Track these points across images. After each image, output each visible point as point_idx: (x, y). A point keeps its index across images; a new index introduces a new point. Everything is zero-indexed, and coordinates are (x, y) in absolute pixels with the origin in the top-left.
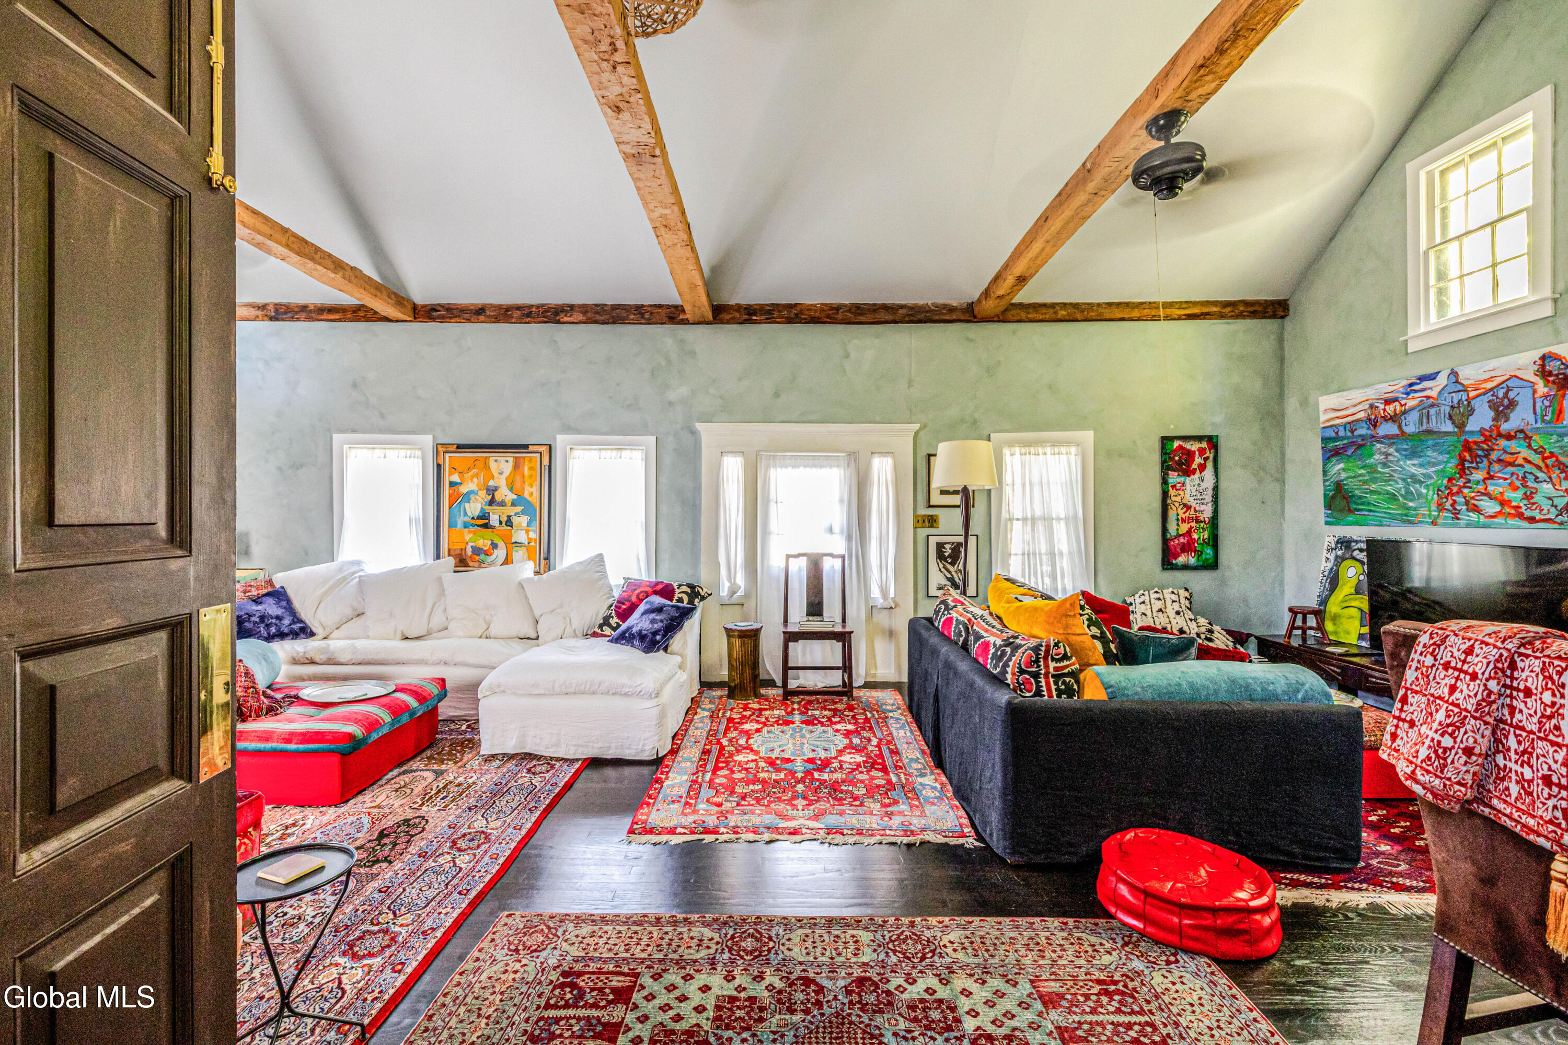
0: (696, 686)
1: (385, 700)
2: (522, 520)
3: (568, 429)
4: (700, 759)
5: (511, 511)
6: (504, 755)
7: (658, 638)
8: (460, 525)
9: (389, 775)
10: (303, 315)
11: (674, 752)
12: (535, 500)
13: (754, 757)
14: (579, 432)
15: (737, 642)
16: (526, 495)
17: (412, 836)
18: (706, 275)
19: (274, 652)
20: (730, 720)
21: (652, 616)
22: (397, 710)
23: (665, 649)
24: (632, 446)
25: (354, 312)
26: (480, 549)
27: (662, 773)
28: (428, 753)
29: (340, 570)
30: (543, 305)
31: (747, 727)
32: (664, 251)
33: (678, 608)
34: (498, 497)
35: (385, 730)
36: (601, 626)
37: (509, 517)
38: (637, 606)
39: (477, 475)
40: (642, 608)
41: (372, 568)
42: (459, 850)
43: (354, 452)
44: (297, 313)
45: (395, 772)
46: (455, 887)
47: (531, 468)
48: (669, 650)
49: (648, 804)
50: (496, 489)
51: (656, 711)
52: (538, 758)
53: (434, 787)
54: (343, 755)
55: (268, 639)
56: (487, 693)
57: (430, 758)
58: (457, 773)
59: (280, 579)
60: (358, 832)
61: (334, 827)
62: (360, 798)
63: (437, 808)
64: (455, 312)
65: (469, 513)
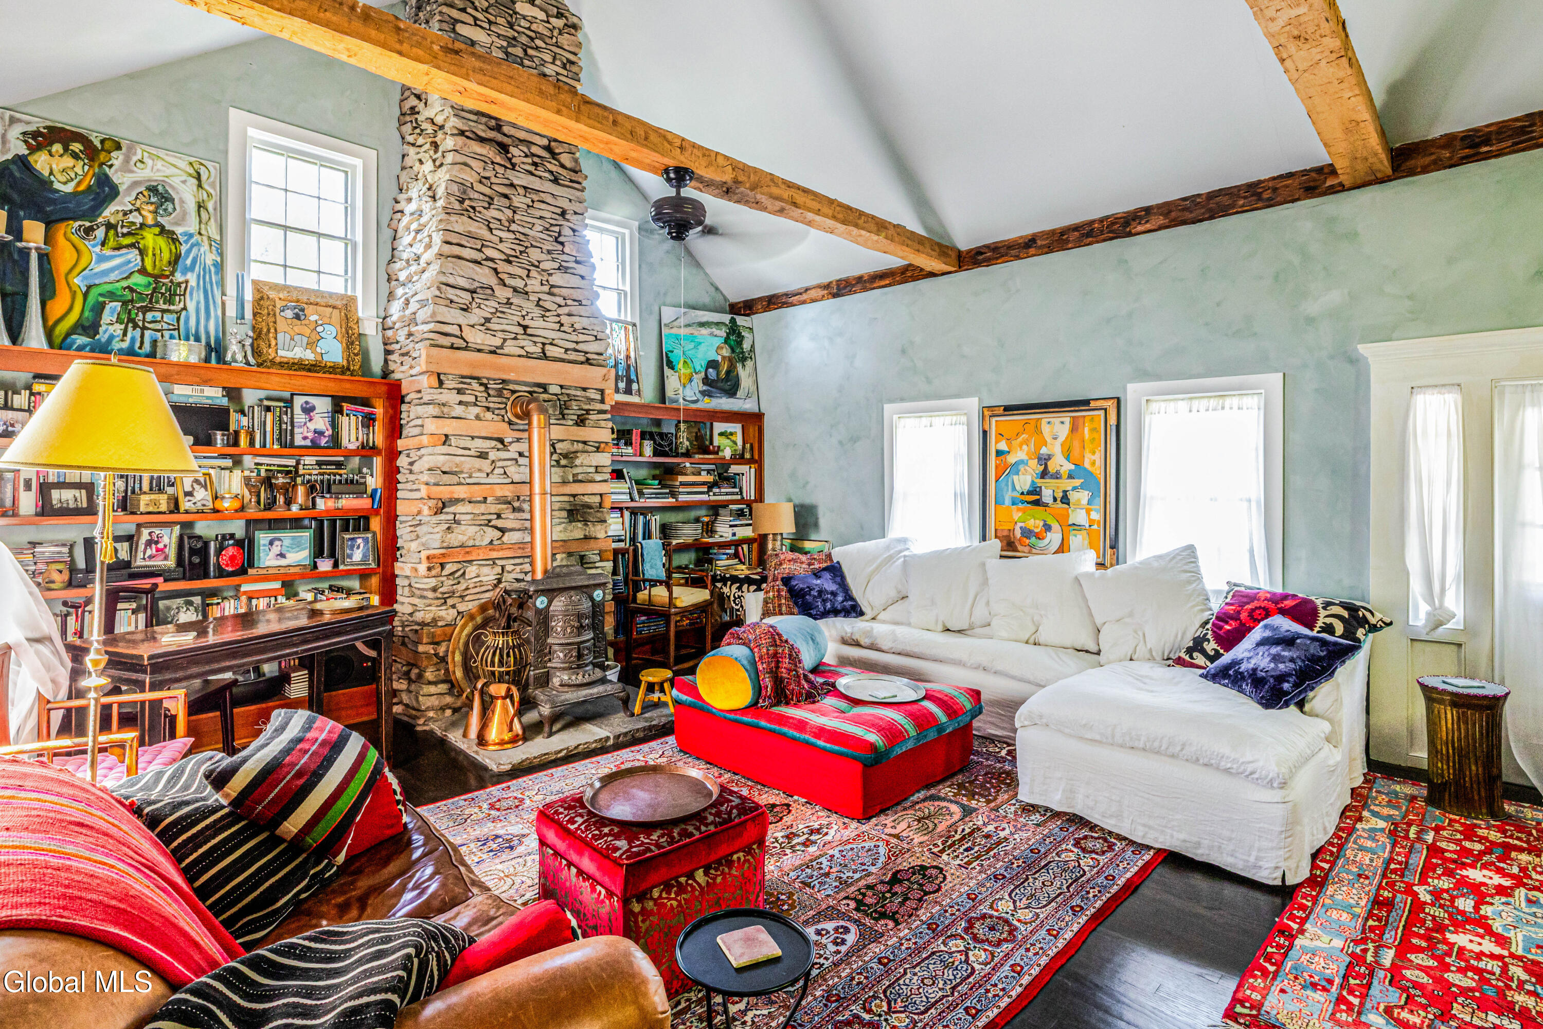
0: (1360, 768)
1: (909, 707)
2: (1081, 497)
3: (1143, 375)
4: (1370, 915)
5: (1068, 484)
6: (1047, 809)
7: (1286, 686)
8: (1008, 501)
9: (915, 798)
10: (859, 286)
11: (1317, 882)
12: (1098, 471)
13: (1497, 951)
14: (1159, 378)
15: (1449, 715)
16: (1087, 465)
17: (926, 893)
18: (1378, 103)
19: (820, 632)
20: (1434, 850)
21: (1275, 650)
22: (923, 720)
23: (1301, 705)
24: (1242, 391)
25: (903, 273)
26: (1031, 531)
27: (1292, 918)
28: (960, 778)
29: (888, 548)
30: (1107, 217)
31: (1476, 875)
32: (1294, 82)
33: (1323, 643)
34: (1052, 468)
35: (910, 745)
36: (1190, 651)
37: (1065, 492)
38: (1250, 629)
39: (1026, 442)
40: (1257, 633)
41: (919, 548)
42: (975, 938)
43: (902, 420)
44: (853, 286)
45: (921, 795)
46: (964, 996)
47: (1094, 430)
48: (1307, 707)
49: (1265, 973)
50: (1049, 457)
51: (1279, 811)
52: (1093, 827)
53: (960, 830)
54: (865, 765)
55: (825, 614)
56: (1026, 723)
57: (961, 786)
58: (988, 817)
59: (838, 554)
60: (873, 865)
61: (852, 849)
62: (882, 817)
63: (958, 862)
64: (1002, 250)
65: (1018, 488)
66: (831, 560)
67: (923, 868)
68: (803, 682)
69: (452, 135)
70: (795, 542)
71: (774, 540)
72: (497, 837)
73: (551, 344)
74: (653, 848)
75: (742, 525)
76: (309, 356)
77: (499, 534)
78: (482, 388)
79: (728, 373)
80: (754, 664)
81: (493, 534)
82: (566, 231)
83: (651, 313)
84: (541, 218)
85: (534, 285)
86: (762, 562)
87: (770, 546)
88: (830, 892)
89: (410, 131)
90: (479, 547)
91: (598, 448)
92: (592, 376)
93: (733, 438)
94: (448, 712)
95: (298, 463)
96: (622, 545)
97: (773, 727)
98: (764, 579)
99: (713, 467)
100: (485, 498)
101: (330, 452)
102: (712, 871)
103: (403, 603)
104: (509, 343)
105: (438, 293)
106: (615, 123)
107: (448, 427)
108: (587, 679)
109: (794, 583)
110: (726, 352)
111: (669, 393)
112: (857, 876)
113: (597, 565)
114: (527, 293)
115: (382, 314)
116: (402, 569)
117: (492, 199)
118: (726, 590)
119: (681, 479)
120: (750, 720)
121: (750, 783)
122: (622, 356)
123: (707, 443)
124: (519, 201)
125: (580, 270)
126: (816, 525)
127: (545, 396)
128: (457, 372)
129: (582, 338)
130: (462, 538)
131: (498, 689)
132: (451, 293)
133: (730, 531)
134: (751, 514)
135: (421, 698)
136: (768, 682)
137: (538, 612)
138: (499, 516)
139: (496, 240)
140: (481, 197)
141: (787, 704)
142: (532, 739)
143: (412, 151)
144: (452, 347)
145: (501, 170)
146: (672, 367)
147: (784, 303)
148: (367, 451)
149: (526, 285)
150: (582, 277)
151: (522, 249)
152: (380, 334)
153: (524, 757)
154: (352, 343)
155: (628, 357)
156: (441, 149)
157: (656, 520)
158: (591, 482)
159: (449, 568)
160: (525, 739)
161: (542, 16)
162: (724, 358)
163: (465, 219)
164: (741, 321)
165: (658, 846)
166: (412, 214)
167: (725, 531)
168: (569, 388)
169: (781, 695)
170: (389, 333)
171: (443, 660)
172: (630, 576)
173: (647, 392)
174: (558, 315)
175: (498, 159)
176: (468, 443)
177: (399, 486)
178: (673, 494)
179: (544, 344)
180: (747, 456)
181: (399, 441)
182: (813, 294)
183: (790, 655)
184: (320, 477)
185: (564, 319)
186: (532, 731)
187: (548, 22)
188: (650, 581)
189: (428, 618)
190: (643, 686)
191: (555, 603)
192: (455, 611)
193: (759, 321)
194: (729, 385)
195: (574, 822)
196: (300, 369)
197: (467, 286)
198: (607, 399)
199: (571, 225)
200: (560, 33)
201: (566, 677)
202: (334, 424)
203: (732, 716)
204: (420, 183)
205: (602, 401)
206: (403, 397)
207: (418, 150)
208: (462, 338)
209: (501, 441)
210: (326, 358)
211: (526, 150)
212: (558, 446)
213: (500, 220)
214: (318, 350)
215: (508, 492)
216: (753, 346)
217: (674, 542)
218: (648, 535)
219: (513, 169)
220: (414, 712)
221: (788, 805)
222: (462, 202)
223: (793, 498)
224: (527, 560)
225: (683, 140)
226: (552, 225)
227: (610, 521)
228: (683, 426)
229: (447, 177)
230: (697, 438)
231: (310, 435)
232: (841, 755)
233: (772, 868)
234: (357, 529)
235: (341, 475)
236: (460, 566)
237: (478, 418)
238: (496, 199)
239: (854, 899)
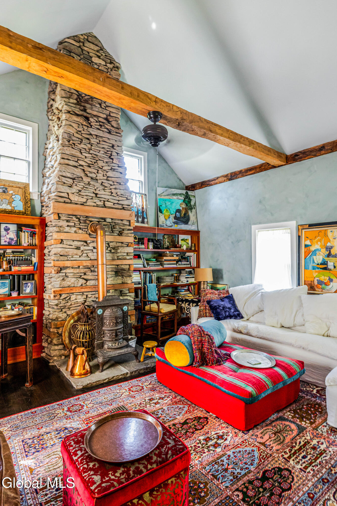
1: (268, 371)
8: (310, 268)
9: (271, 418)
10: (241, 175)
17: (283, 490)
19: (223, 328)
22: (275, 378)
25: (260, 167)
26: (322, 282)
28: (294, 407)
29: (254, 288)
34: (333, 252)
35: (269, 392)
39: (320, 241)
43: (260, 232)
44: (238, 175)
50: (332, 247)
53: (298, 442)
54: (246, 404)
55: (225, 318)
56: (332, 384)
57: (295, 412)
58: (313, 434)
59: (232, 291)
60: (252, 464)
61: (240, 452)
62: (255, 430)
63: (299, 466)
64: (307, 153)
65: (316, 262)
66: (228, 293)
67: (280, 470)
68: (215, 355)
69: (65, 113)
70: (213, 285)
71: (204, 284)
72: (66, 429)
73: (108, 201)
74: (115, 483)
75: (191, 277)
76: (9, 208)
77: (85, 281)
78: (77, 220)
79: (185, 214)
80: (191, 345)
81: (82, 281)
82: (114, 154)
83: (153, 190)
84: (103, 148)
85: (100, 176)
86: (199, 294)
87: (202, 287)
88: (228, 485)
89: (50, 115)
90: (76, 287)
91: (128, 245)
92: (125, 214)
93: (187, 241)
94: (63, 357)
95: (5, 252)
96: (140, 286)
97: (200, 377)
98: (199, 301)
99: (179, 253)
100: (79, 266)
101: (16, 247)
102: (155, 493)
103: (46, 310)
104: (89, 200)
105: (58, 180)
106: (123, 88)
107: (62, 236)
108: (120, 346)
109: (212, 303)
110: (184, 206)
111: (160, 223)
112: (243, 472)
113: (128, 294)
114: (97, 180)
115: (40, 191)
116: (46, 296)
117: (82, 140)
118: (183, 305)
119: (165, 258)
120: (189, 372)
121: (189, 403)
122: (140, 208)
123: (176, 243)
124: (93, 141)
125: (120, 170)
126: (222, 278)
127: (105, 223)
128: (66, 213)
129: (121, 198)
130: (69, 283)
131: (79, 350)
132: (64, 180)
133: (186, 280)
134: (194, 273)
135: (51, 351)
136: (197, 354)
137: (99, 316)
138: (85, 274)
139: (84, 157)
140: (77, 139)
141: (207, 365)
142: (94, 373)
143: (51, 122)
144: (65, 202)
145: (86, 128)
146: (161, 212)
147: (208, 184)
148: (32, 246)
149: (97, 176)
150: (121, 173)
151: (95, 161)
152: (39, 199)
153: (89, 382)
154: (27, 203)
155: (143, 208)
156: (61, 120)
157: (154, 276)
158: (125, 259)
159: (64, 296)
160: (91, 372)
161: (103, 63)
162: (183, 208)
163: (70, 148)
164: (190, 193)
165: (119, 482)
166: (50, 148)
167: (183, 280)
168: (115, 219)
169: (204, 361)
170: (42, 198)
171: (61, 335)
172: (142, 299)
173: (151, 222)
174: (111, 189)
175: (84, 123)
176: (72, 243)
177: (45, 261)
178: (162, 265)
179: (104, 201)
180: (193, 249)
181: (45, 243)
182: (220, 180)
183: (208, 341)
184: (14, 258)
185: (113, 191)
186: (94, 369)
187: (106, 66)
188: (150, 301)
189: (54, 317)
190: (144, 349)
191: (106, 312)
192: (66, 314)
193: (198, 193)
194: (185, 219)
195: (76, 455)
196: (5, 213)
197: (71, 177)
198: (131, 225)
199: (117, 151)
200: (111, 70)
201: (110, 345)
202: (18, 236)
203: (181, 370)
204: (54, 135)
205: (130, 225)
206: (46, 224)
207: (53, 122)
208: (69, 198)
209: (86, 242)
210: (16, 208)
211: (96, 119)
212: (111, 244)
213: (85, 149)
214: (13, 205)
215: (88, 264)
216: (195, 203)
217: (162, 285)
218: (151, 282)
219: (91, 128)
220: (49, 357)
221: (207, 418)
222: (69, 141)
223: (212, 266)
224: (97, 293)
225: (157, 98)
226: (108, 151)
227: (133, 276)
228: (166, 237)
229: (63, 131)
230: (172, 241)
231: (8, 240)
232: (234, 396)
233: (197, 462)
234: (29, 279)
235: (22, 257)
236: (68, 295)
237: (75, 232)
238: (84, 140)
239: (241, 491)
